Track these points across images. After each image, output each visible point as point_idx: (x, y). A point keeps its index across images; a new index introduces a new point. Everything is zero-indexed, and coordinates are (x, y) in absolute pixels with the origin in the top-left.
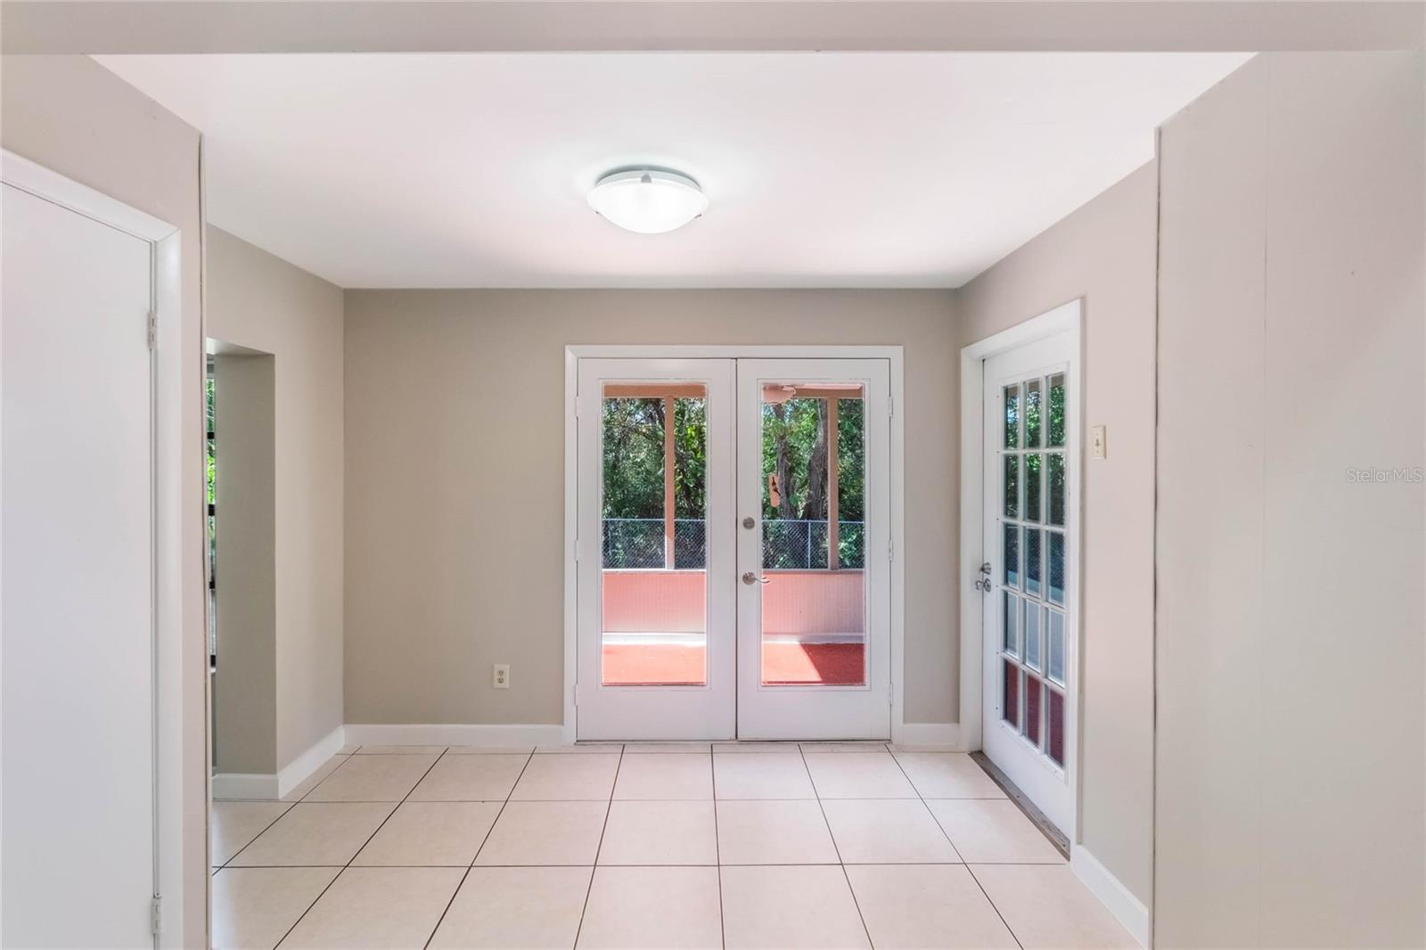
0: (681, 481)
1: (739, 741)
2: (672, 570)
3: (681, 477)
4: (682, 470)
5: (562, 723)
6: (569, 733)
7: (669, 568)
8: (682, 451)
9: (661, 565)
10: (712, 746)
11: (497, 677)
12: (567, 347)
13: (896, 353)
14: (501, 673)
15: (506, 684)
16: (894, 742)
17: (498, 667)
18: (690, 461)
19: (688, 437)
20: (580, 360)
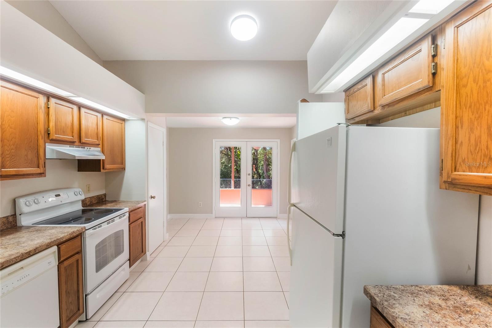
0: (236, 168)
1: (247, 217)
2: (233, 189)
3: (236, 167)
4: (236, 165)
5: (212, 213)
6: (213, 215)
7: (233, 188)
8: (236, 159)
9: (231, 188)
10: (242, 218)
11: (199, 204)
12: (213, 139)
13: (279, 141)
14: (200, 204)
15: (201, 206)
16: (278, 217)
17: (200, 203)
18: (238, 162)
19: (238, 155)
20: (216, 142)
